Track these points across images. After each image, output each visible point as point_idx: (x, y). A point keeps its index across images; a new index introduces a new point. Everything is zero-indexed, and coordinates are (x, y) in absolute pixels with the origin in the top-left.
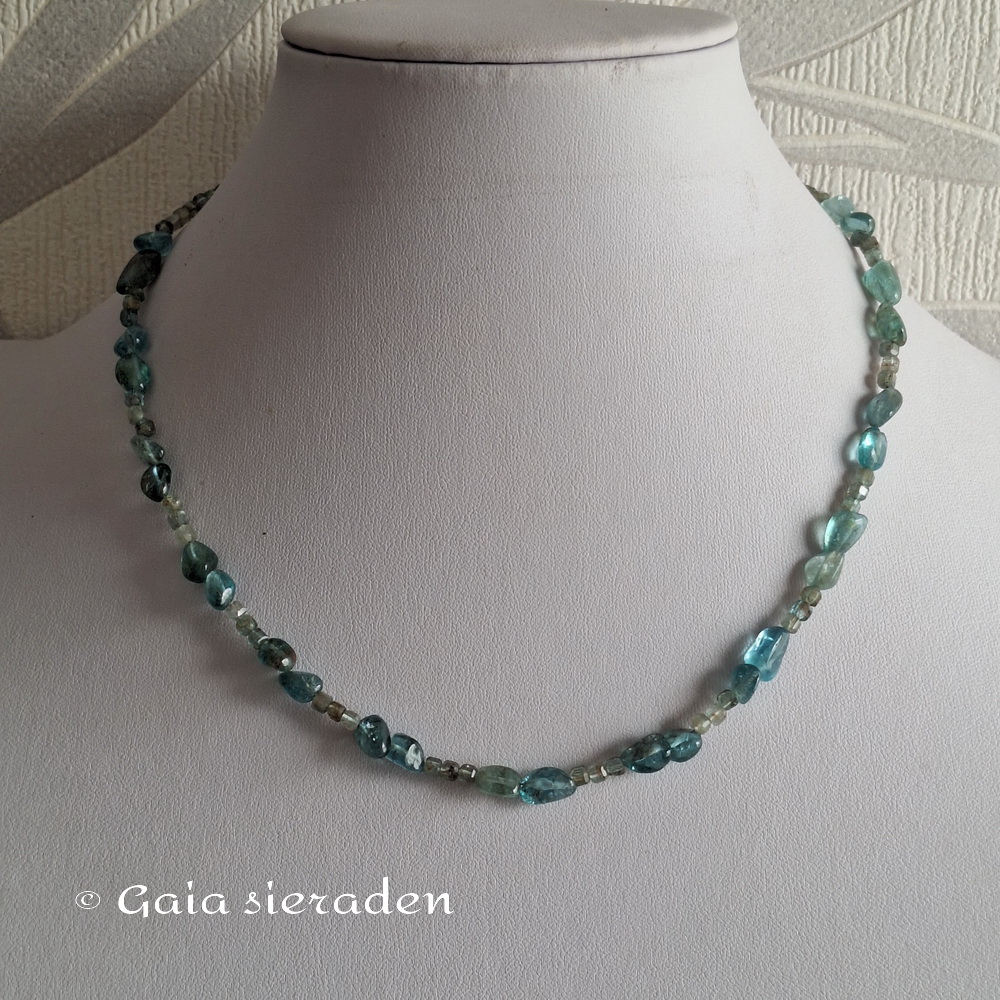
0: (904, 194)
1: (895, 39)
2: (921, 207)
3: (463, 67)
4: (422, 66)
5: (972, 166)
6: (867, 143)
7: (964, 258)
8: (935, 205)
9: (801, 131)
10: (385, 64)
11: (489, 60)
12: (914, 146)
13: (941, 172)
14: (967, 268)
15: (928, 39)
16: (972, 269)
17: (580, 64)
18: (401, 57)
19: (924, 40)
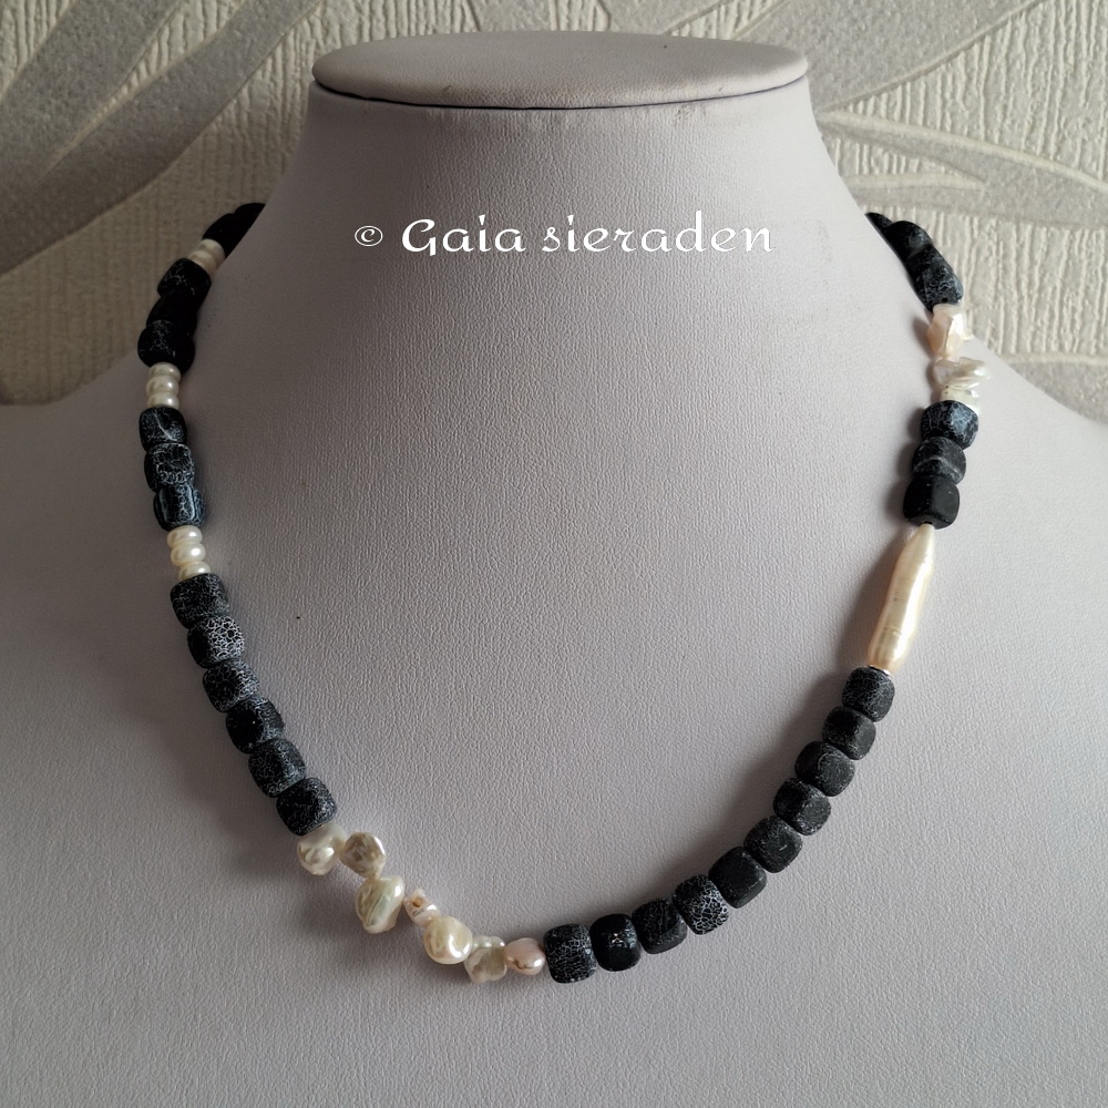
0: (983, 237)
1: (973, 70)
2: (1001, 252)
3: (515, 112)
4: (470, 111)
5: (1057, 207)
6: (942, 183)
7: (1048, 307)
8: (1017, 251)
9: (871, 170)
10: (429, 110)
11: (542, 106)
12: (993, 186)
13: (1022, 214)
14: (1052, 316)
15: (1008, 70)
16: (1057, 318)
17: (641, 108)
18: (448, 102)
19: (1003, 71)
